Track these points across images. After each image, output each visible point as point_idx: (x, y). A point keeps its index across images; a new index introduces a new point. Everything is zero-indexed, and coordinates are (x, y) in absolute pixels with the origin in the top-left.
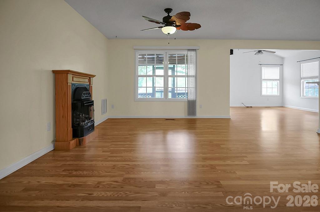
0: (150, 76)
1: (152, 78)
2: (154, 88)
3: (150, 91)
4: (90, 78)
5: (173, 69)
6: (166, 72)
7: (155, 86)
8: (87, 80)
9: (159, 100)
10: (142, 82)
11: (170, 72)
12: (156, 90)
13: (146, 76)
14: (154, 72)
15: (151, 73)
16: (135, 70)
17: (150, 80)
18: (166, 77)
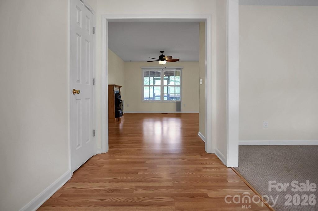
0: (151, 86)
1: (152, 87)
2: (154, 94)
3: (151, 96)
4: (120, 88)
5: (168, 80)
6: (162, 83)
7: (154, 92)
8: (119, 89)
9: (158, 101)
10: (146, 90)
11: (165, 82)
12: (156, 95)
13: (149, 86)
14: (154, 82)
15: (152, 84)
16: (142, 81)
17: (151, 88)
18: (162, 86)
